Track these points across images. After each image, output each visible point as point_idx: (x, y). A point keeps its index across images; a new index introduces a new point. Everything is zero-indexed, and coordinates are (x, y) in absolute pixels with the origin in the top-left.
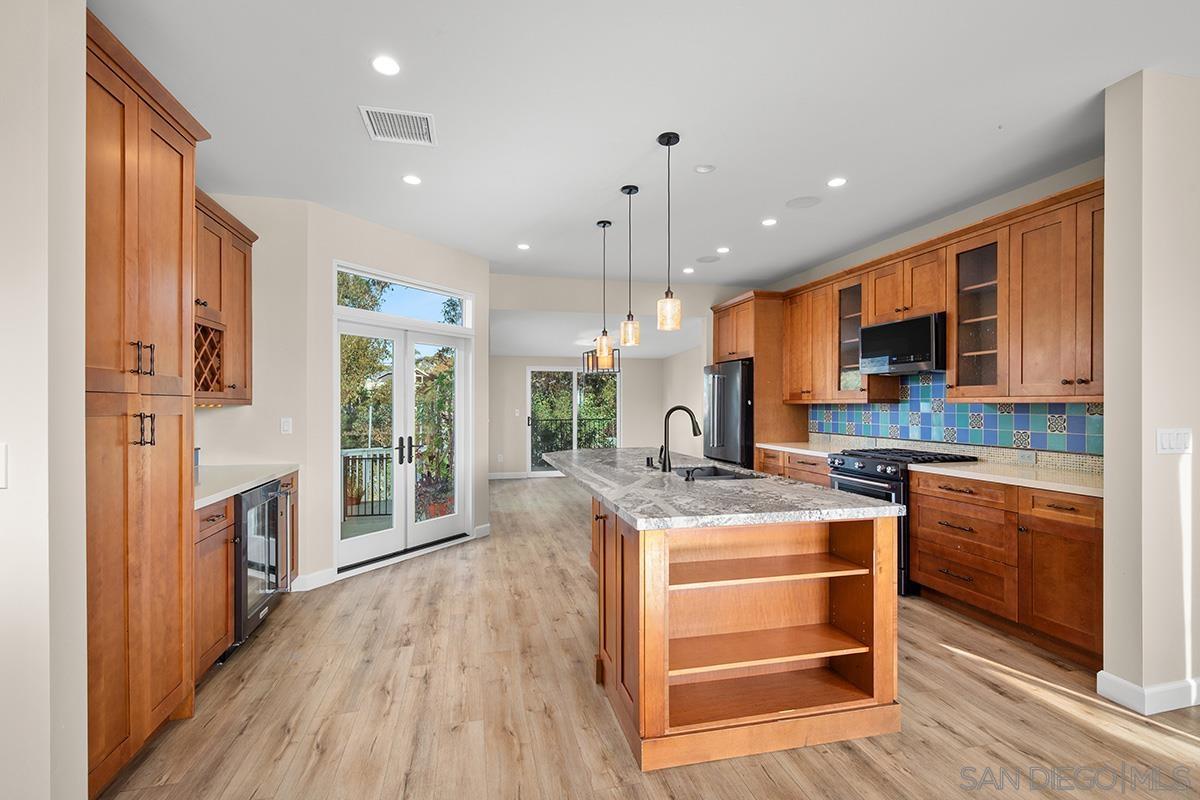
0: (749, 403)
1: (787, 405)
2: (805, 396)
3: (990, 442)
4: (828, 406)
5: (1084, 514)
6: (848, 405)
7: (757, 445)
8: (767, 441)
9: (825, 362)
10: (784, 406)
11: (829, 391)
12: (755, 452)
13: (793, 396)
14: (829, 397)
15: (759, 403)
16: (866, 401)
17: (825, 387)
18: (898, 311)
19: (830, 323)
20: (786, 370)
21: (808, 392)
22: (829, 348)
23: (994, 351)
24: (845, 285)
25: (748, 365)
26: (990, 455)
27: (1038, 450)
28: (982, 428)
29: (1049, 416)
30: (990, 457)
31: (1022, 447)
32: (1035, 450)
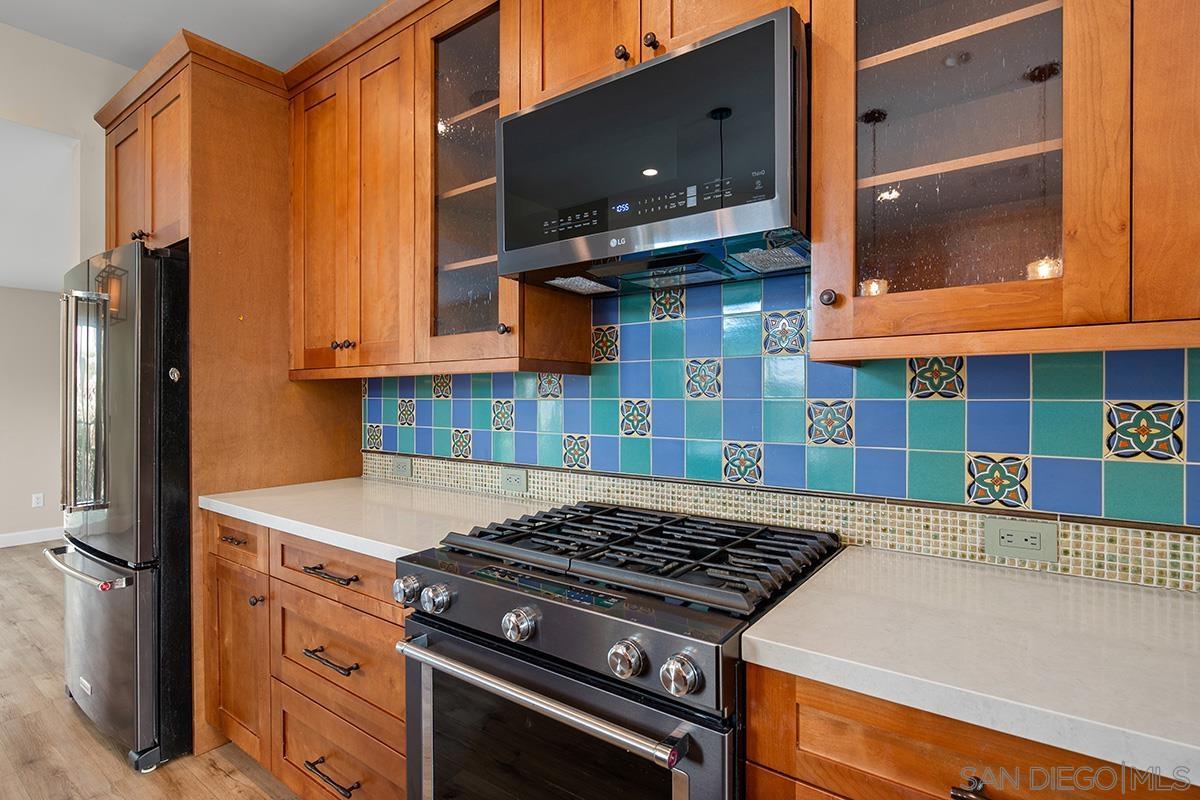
0: (174, 375)
1: (298, 382)
2: (343, 357)
3: (879, 487)
4: (406, 384)
7: (204, 502)
8: (239, 485)
11: (405, 339)
14: (406, 356)
15: (206, 376)
16: (513, 365)
17: (395, 328)
20: (296, 287)
21: (349, 345)
22: (406, 215)
26: (881, 526)
27: (1064, 518)
28: (851, 444)
29: (1108, 405)
30: (881, 533)
31: (997, 505)
32: (1053, 517)
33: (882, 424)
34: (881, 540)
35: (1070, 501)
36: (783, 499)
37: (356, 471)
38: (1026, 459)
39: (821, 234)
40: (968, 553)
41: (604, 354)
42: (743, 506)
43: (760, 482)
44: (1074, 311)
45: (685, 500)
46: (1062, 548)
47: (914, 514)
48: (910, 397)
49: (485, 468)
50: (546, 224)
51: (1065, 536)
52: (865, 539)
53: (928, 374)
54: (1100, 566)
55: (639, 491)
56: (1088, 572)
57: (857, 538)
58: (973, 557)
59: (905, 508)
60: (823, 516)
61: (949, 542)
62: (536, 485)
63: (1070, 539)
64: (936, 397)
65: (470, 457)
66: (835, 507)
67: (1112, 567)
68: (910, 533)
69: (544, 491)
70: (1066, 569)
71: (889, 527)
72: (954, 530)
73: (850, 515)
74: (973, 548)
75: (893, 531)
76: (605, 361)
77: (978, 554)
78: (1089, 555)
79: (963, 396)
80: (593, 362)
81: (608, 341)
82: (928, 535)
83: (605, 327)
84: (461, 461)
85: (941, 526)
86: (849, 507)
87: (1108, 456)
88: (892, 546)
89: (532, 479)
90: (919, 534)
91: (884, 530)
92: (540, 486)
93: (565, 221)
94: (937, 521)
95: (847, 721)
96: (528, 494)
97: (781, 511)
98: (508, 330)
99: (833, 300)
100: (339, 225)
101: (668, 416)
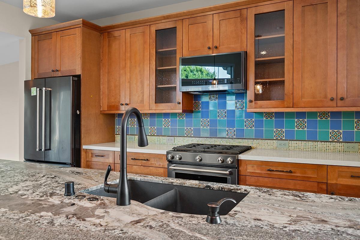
0: (78, 112)
3: (259, 136)
6: (150, 114)
7: (84, 147)
8: (90, 144)
9: (142, 83)
10: (101, 116)
13: (110, 107)
15: (84, 113)
16: (181, 111)
18: (209, 48)
19: (147, 55)
22: (147, 73)
23: (283, 79)
24: (161, 27)
25: (77, 81)
26: (259, 144)
27: (289, 140)
28: (253, 128)
29: (296, 120)
30: (259, 146)
31: (279, 139)
32: (288, 140)
33: (259, 124)
35: (290, 137)
38: (284, 130)
39: (249, 89)
40: (274, 148)
41: (197, 108)
42: (231, 142)
43: (235, 137)
44: (286, 105)
45: (217, 142)
46: (289, 146)
47: (265, 142)
48: (264, 119)
49: (161, 137)
50: (193, 82)
51: (290, 143)
52: (256, 147)
53: (268, 114)
54: (295, 148)
55: (206, 141)
56: (293, 149)
57: (255, 147)
58: (275, 149)
59: (264, 140)
60: (248, 143)
61: (271, 146)
62: (177, 141)
63: (290, 144)
64: (269, 119)
65: (156, 135)
66: (250, 141)
67: (296, 148)
68: (264, 145)
69: (179, 142)
70: (290, 149)
71: (261, 144)
72: (272, 144)
73: (253, 143)
74: (275, 147)
75: (261, 145)
76: (197, 110)
77: (276, 148)
78: (293, 146)
79: (274, 118)
80: (194, 110)
81: (198, 105)
82: (268, 145)
83: (197, 102)
84: (152, 136)
85: (270, 143)
86: (253, 141)
87: (296, 129)
88: (261, 148)
89: (176, 140)
90: (266, 145)
91: (260, 145)
92: (178, 141)
93: (198, 82)
94: (269, 142)
95: (254, 165)
96: (174, 143)
97: (239, 143)
98: (179, 103)
99: (251, 101)
100: (121, 72)
101: (213, 123)
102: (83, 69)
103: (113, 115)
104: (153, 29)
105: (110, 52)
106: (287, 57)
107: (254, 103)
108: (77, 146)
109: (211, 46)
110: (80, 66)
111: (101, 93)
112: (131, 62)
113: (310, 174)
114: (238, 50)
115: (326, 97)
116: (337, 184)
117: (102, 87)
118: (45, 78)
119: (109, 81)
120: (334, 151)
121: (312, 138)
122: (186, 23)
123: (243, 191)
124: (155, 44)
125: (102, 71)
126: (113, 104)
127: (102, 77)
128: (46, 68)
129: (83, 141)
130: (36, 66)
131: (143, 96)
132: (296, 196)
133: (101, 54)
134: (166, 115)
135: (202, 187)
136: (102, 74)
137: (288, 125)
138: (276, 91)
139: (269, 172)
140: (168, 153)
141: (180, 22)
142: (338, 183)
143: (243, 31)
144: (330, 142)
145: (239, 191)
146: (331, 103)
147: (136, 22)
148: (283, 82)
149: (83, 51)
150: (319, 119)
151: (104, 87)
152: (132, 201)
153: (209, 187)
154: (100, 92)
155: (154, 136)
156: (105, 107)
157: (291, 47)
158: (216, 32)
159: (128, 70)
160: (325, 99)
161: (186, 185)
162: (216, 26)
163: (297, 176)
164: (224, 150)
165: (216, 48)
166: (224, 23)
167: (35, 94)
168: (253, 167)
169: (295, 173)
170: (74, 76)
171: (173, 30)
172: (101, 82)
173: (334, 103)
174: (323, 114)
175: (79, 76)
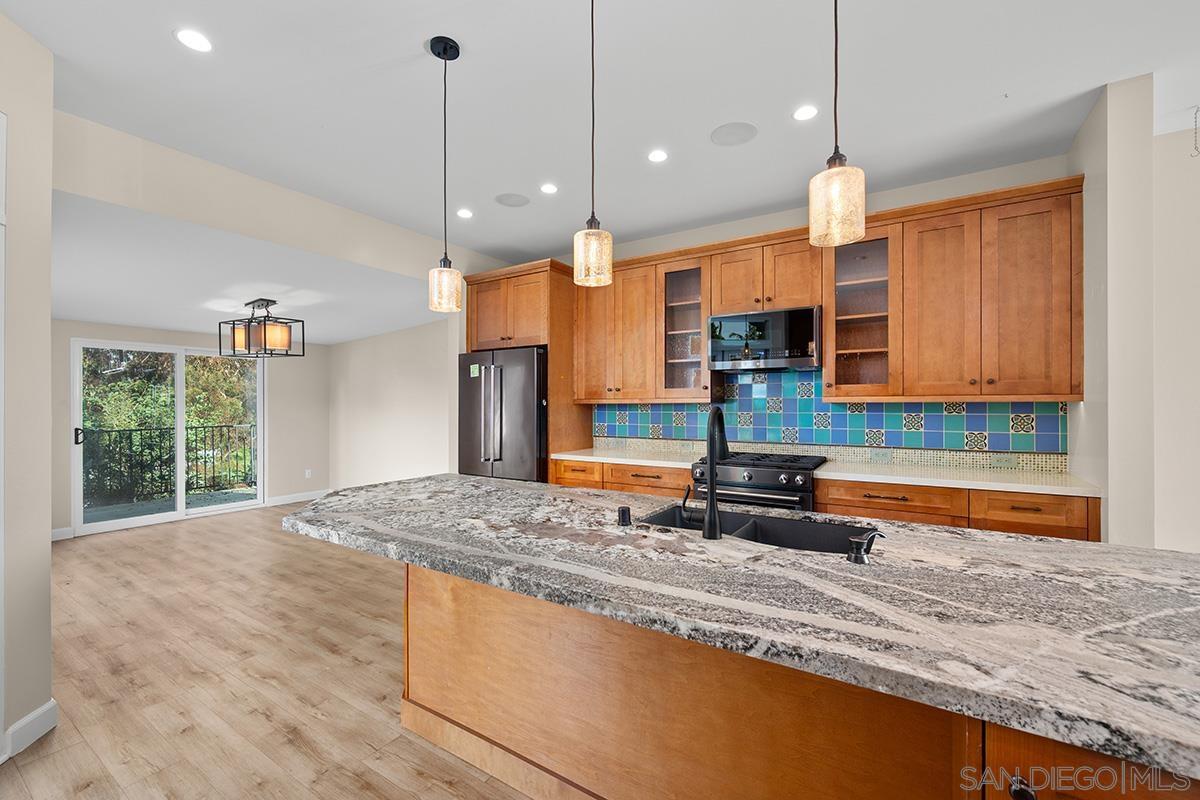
0: (544, 403)
1: (577, 405)
3: (839, 441)
5: (1049, 514)
6: (652, 404)
7: (553, 456)
8: (560, 451)
10: (575, 408)
12: (551, 466)
13: (591, 394)
15: (553, 403)
16: (707, 400)
18: (758, 301)
19: (651, 311)
23: (885, 349)
24: (676, 267)
25: (543, 355)
26: (839, 454)
27: (893, 448)
28: (829, 427)
29: (905, 415)
30: (839, 456)
31: (875, 445)
32: (891, 447)
33: (839, 421)
34: (839, 458)
35: (894, 442)
36: (806, 447)
37: (592, 447)
38: (883, 431)
39: (825, 367)
40: (867, 460)
41: (731, 395)
43: (798, 442)
45: (768, 449)
46: (893, 457)
49: (671, 441)
51: (894, 452)
52: (834, 458)
55: (747, 447)
56: (900, 463)
57: (831, 458)
58: (869, 461)
59: (847, 447)
60: (820, 452)
61: (861, 457)
64: (857, 413)
65: (661, 437)
66: (824, 448)
67: (906, 461)
70: (894, 463)
71: (843, 454)
72: (862, 454)
73: (829, 451)
76: (732, 398)
78: (900, 458)
79: (865, 412)
80: (726, 398)
82: (855, 456)
83: (732, 384)
87: (905, 429)
88: (845, 460)
90: (852, 456)
94: (857, 451)
98: (707, 388)
99: (829, 386)
100: (609, 339)
101: (759, 419)
102: (551, 335)
103: (590, 407)
104: (662, 270)
105: (588, 309)
106: (893, 313)
107: (834, 388)
108: (543, 456)
109: (760, 297)
110: (546, 332)
111: (575, 372)
112: (624, 324)
113: (938, 503)
114: (806, 304)
115: (961, 378)
116: (986, 520)
117: (575, 363)
118: (493, 350)
119: (587, 353)
120: (973, 466)
121: (934, 444)
122: (717, 261)
123: (864, 525)
124: (664, 294)
125: (575, 338)
126: (595, 389)
127: (575, 347)
128: (491, 335)
129: (550, 448)
130: (474, 331)
131: (645, 377)
132: (953, 532)
133: (575, 311)
134: (679, 406)
135: (796, 517)
136: (575, 342)
137: (889, 423)
138: (869, 369)
139: (867, 499)
140: (694, 467)
141: (707, 260)
142: (987, 517)
143: (816, 272)
144: (966, 451)
145: (859, 525)
146: (972, 389)
147: (633, 260)
148: (884, 355)
149: (551, 308)
150: (945, 413)
151: (579, 362)
152: (723, 535)
153: (809, 518)
154: (572, 370)
155: (658, 438)
156: (581, 394)
157: (899, 299)
158: (768, 275)
159: (619, 336)
160: (959, 383)
161: (771, 515)
162: (768, 266)
163: (916, 506)
164: (788, 464)
165: (769, 300)
166: (781, 261)
167: (477, 375)
168: (838, 490)
169: (912, 501)
170: (539, 347)
171: (696, 273)
172: (575, 355)
173: (975, 389)
174: (953, 407)
175: (544, 347)
